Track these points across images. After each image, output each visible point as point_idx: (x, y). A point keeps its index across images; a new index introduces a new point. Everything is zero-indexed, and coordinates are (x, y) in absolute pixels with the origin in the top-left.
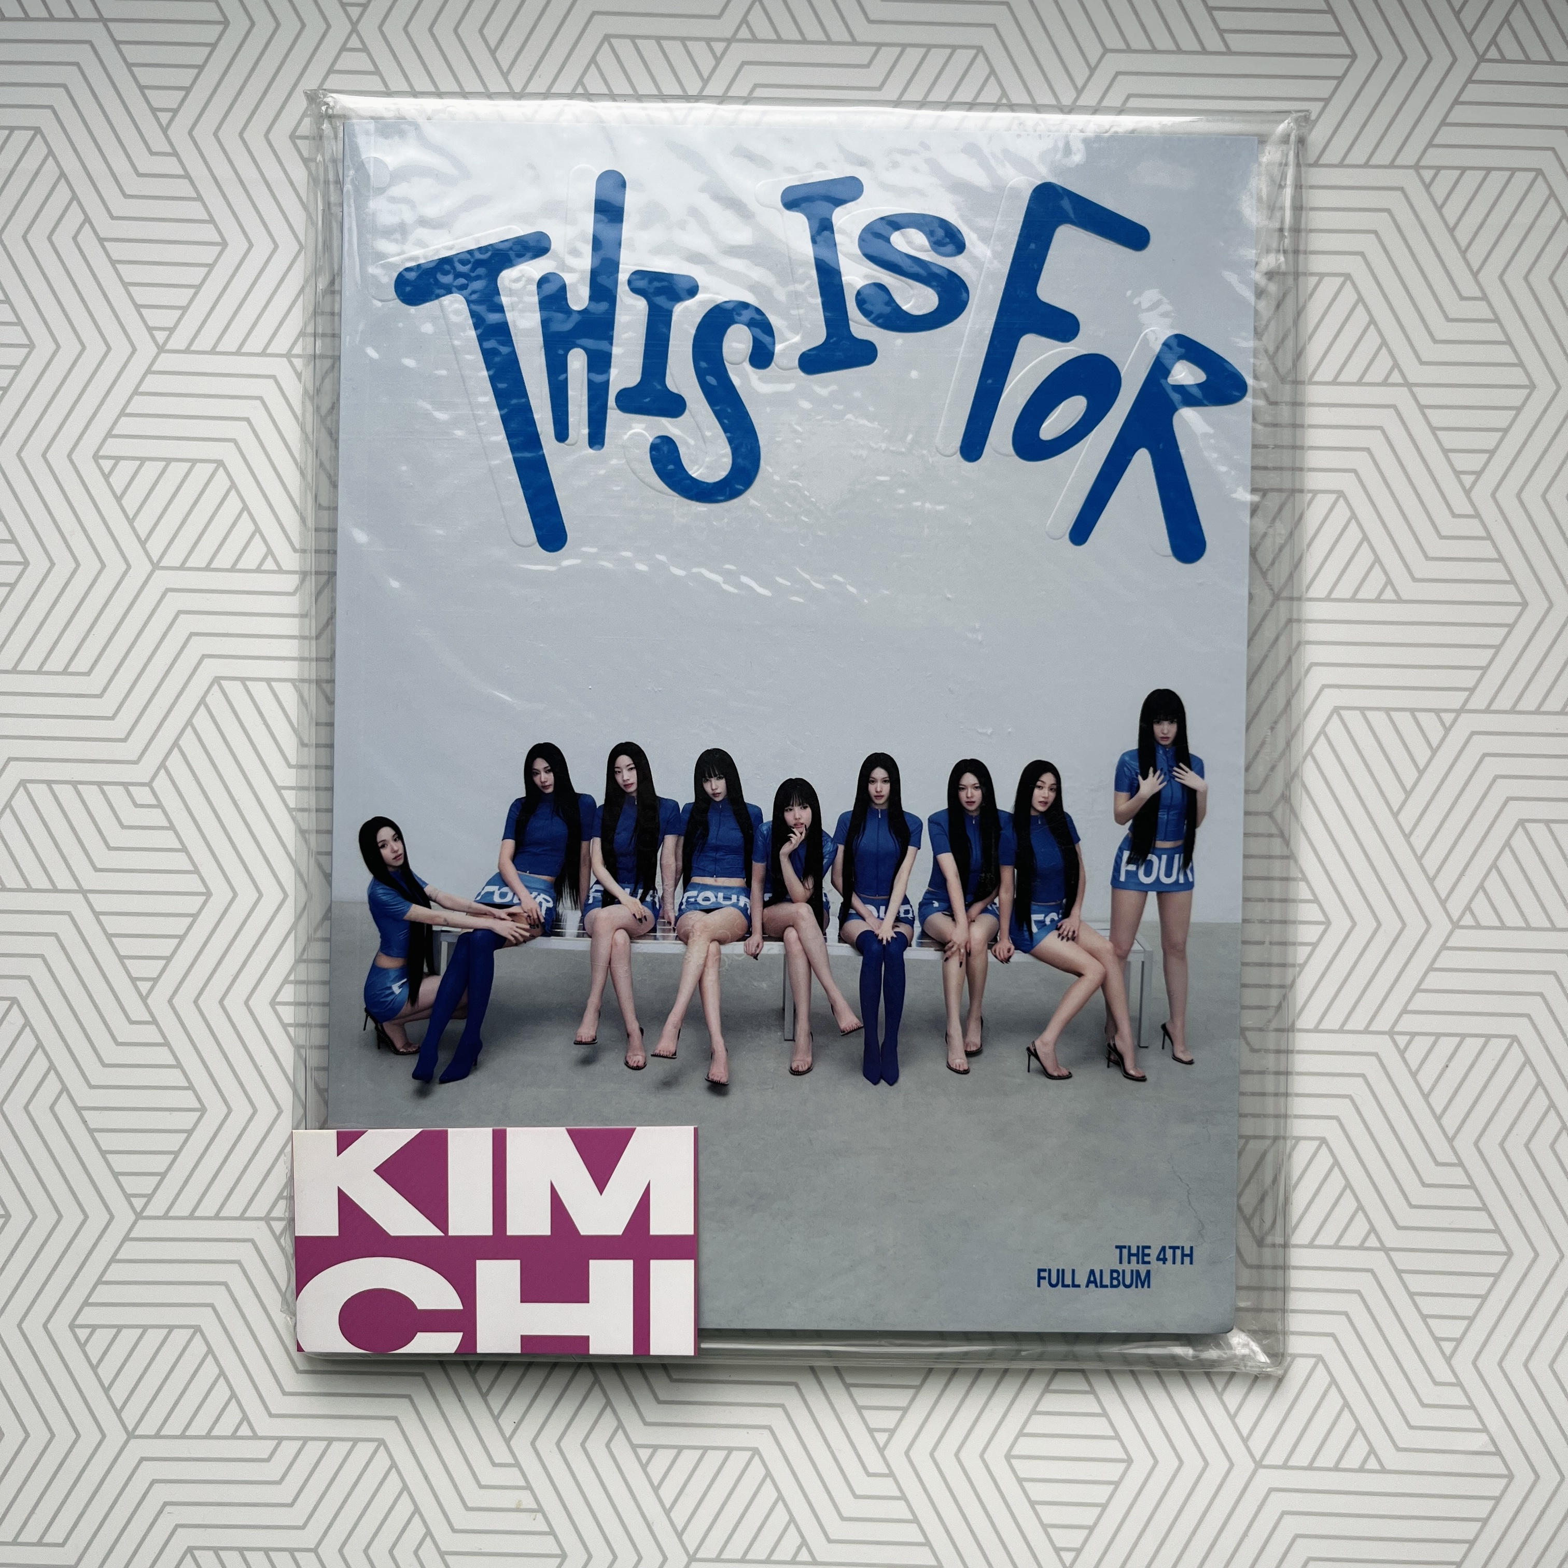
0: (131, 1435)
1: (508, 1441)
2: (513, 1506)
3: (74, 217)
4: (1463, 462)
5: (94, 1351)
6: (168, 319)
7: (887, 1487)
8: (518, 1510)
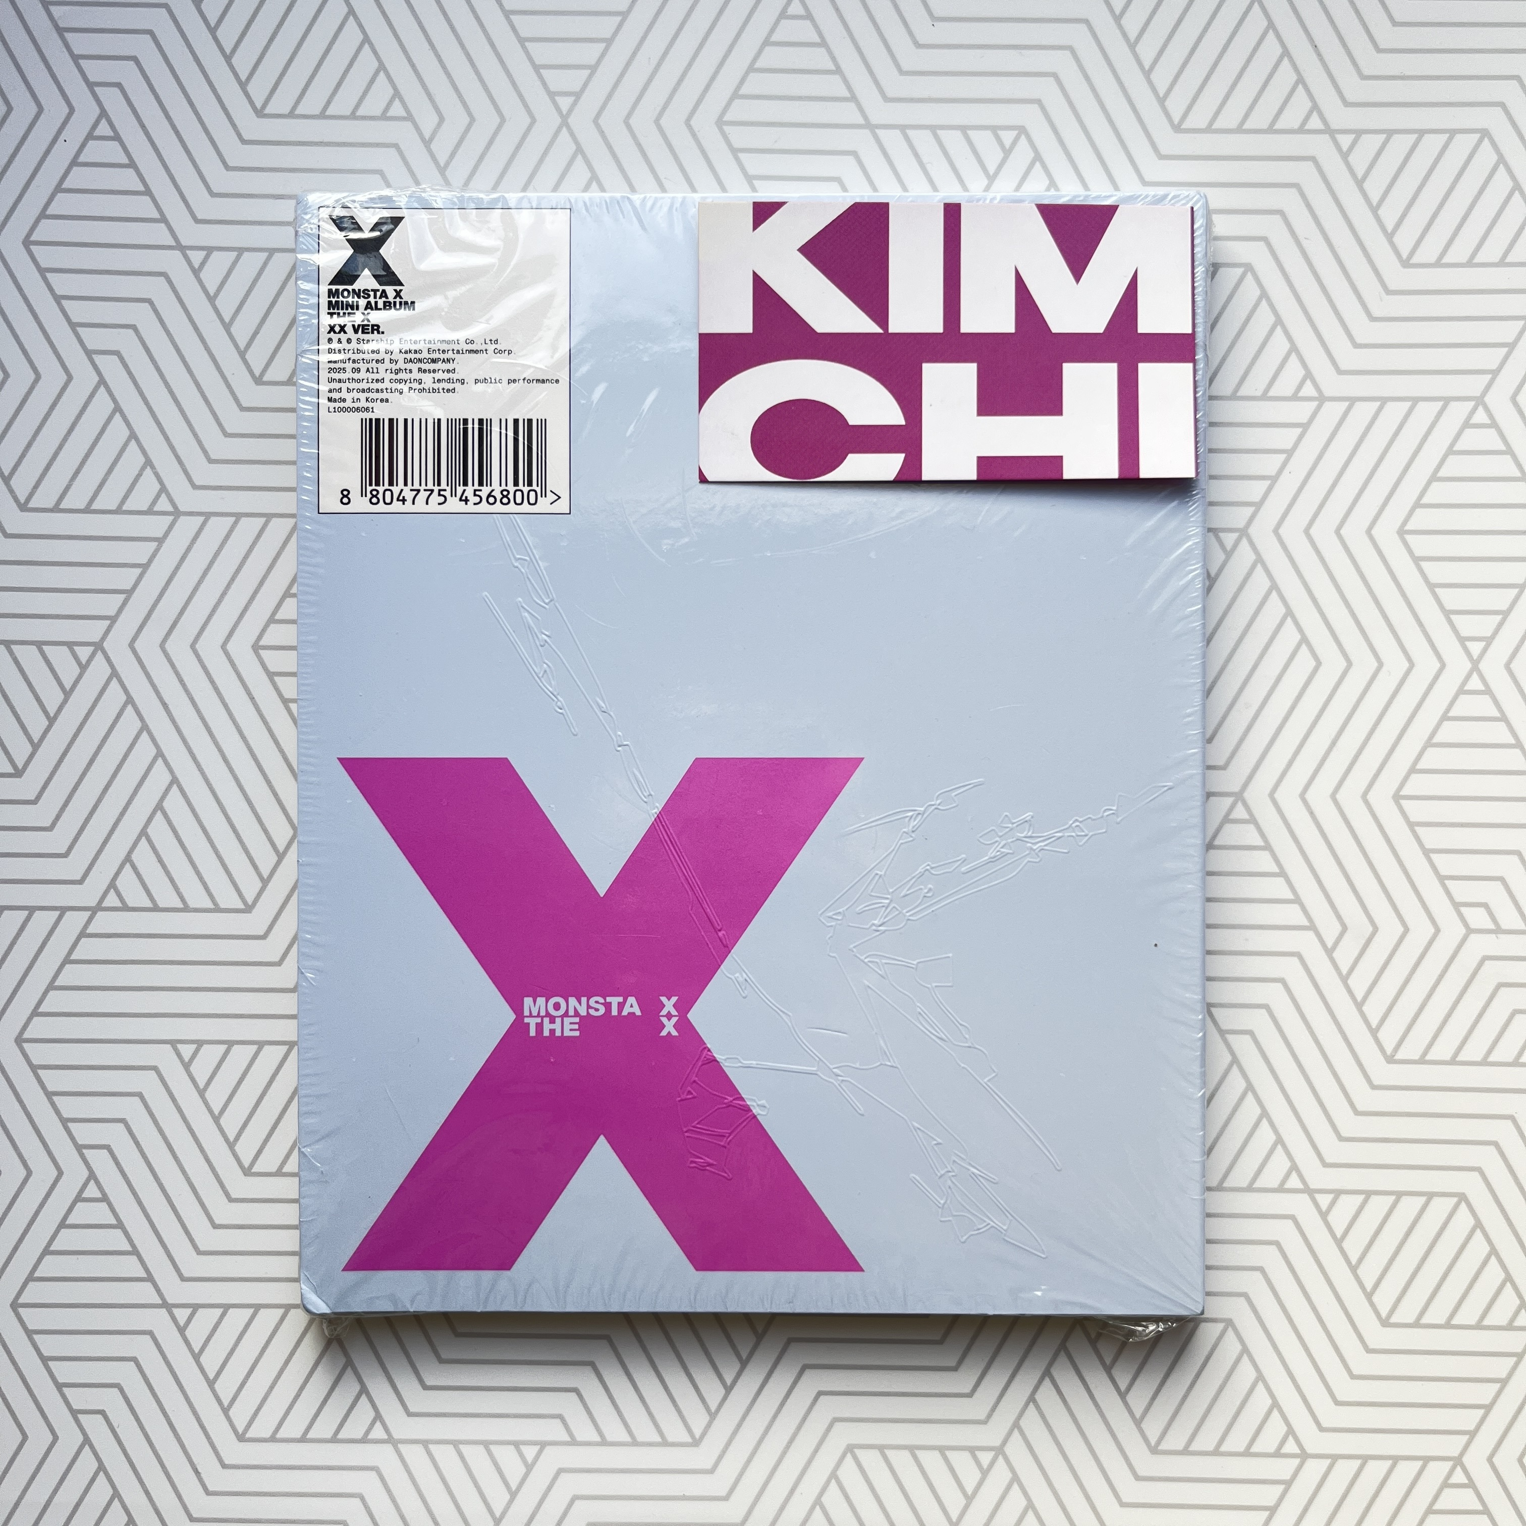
4: (100, 1213)
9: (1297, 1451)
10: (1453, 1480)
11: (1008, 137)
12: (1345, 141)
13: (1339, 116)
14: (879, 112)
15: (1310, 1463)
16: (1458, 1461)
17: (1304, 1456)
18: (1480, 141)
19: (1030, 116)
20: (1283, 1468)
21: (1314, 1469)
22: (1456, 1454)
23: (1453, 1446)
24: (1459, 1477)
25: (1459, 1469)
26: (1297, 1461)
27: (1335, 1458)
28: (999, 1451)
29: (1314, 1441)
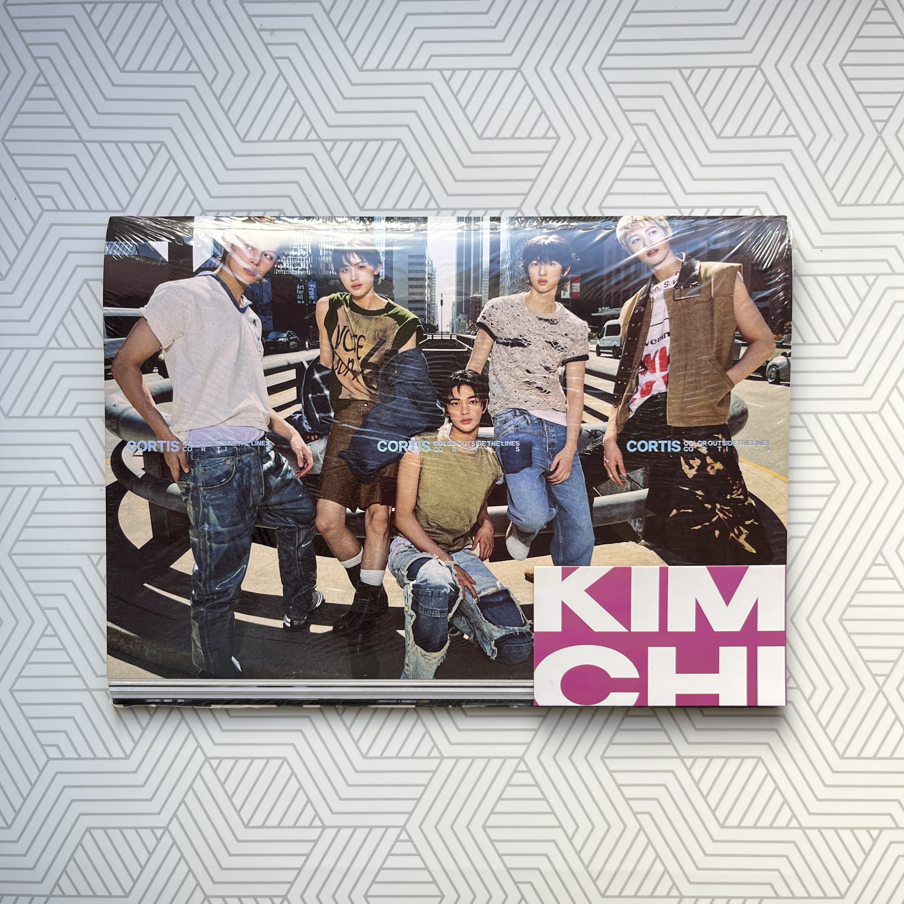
0: (518, 70)
1: (281, 73)
2: (276, 33)
3: (578, 842)
5: (543, 124)
6: (518, 778)
7: (37, 51)
8: (272, 31)
9: (320, 824)
10: (401, 838)
11: (155, 147)
12: (329, 145)
13: (325, 133)
14: (87, 134)
15: (327, 831)
16: (403, 828)
17: (324, 827)
18: (397, 145)
19: (166, 136)
20: (313, 834)
21: (329, 834)
22: (402, 824)
23: (400, 820)
24: (404, 836)
25: (404, 832)
26: (321, 830)
27: (340, 828)
28: (166, 829)
29: (329, 819)
